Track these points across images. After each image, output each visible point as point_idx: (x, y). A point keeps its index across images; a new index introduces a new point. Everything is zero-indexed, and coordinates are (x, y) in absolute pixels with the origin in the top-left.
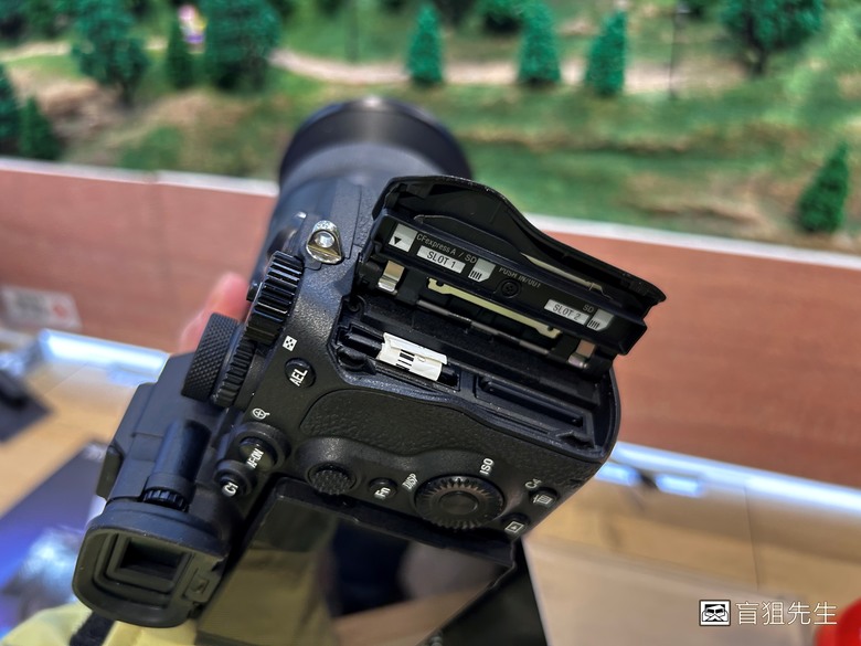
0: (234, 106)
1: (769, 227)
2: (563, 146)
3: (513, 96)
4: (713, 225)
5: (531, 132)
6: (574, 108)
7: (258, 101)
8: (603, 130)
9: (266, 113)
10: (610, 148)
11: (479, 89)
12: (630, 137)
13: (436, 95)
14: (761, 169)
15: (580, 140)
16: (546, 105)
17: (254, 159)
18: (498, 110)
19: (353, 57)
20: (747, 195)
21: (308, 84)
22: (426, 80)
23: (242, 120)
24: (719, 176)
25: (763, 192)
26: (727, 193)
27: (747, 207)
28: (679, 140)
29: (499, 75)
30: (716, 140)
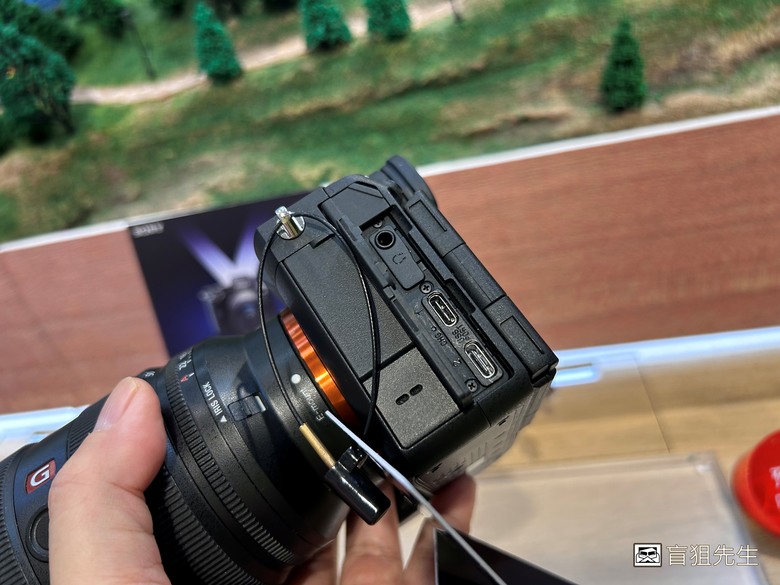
0: (53, 155)
1: (582, 117)
2: (371, 99)
3: (309, 66)
4: (532, 132)
5: (337, 96)
6: (371, 61)
7: (72, 144)
8: (403, 73)
9: (85, 153)
10: (414, 89)
11: (277, 67)
12: (429, 73)
13: (238, 86)
14: (559, 65)
15: (384, 89)
16: (342, 67)
17: (88, 202)
18: (301, 83)
19: (152, 76)
21: (117, 112)
22: (225, 76)
23: (64, 167)
24: (522, 84)
25: (567, 87)
26: (534, 98)
27: (557, 105)
28: (477, 61)
29: (293, 49)
30: (511, 49)
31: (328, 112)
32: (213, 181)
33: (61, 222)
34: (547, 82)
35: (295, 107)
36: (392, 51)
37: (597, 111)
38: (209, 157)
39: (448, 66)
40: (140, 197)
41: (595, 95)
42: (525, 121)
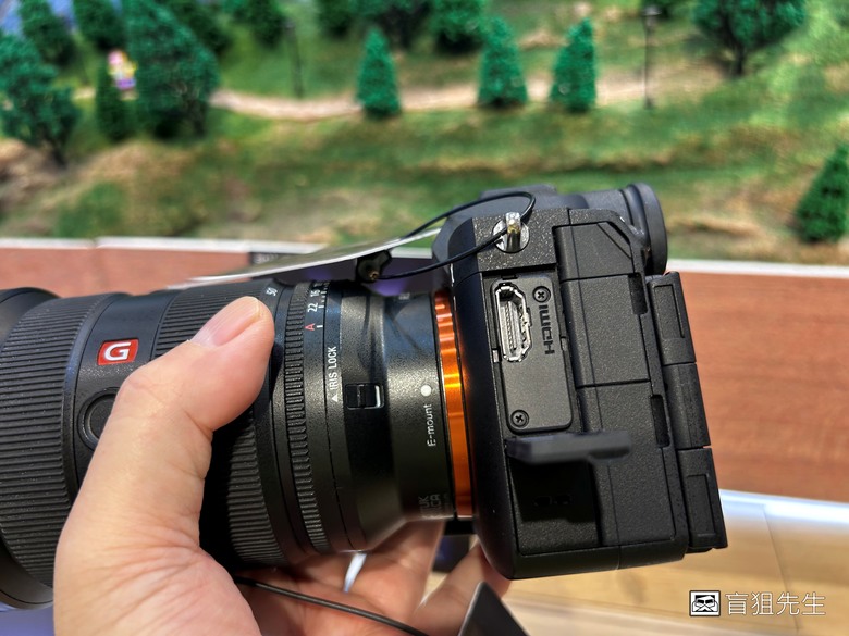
0: (176, 155)
1: (769, 239)
2: (536, 170)
3: (476, 120)
4: (709, 243)
5: (500, 159)
6: (543, 129)
7: (200, 147)
8: (577, 149)
9: (211, 160)
10: (587, 168)
11: (439, 114)
12: (606, 155)
13: (394, 125)
14: (752, 177)
15: (553, 162)
16: (513, 129)
17: (201, 212)
18: (463, 137)
19: (299, 93)
20: (741, 206)
21: (255, 124)
22: (381, 112)
23: (185, 170)
24: (707, 188)
25: (756, 201)
26: (717, 206)
27: (742, 220)
28: (662, 153)
29: (460, 98)
30: (702, 148)
31: (487, 174)
32: (345, 220)
33: (168, 227)
34: (735, 193)
35: (451, 161)
36: (571, 122)
37: (787, 235)
38: (345, 193)
39: (629, 152)
40: (258, 219)
41: (786, 217)
42: (703, 229)
